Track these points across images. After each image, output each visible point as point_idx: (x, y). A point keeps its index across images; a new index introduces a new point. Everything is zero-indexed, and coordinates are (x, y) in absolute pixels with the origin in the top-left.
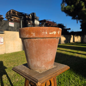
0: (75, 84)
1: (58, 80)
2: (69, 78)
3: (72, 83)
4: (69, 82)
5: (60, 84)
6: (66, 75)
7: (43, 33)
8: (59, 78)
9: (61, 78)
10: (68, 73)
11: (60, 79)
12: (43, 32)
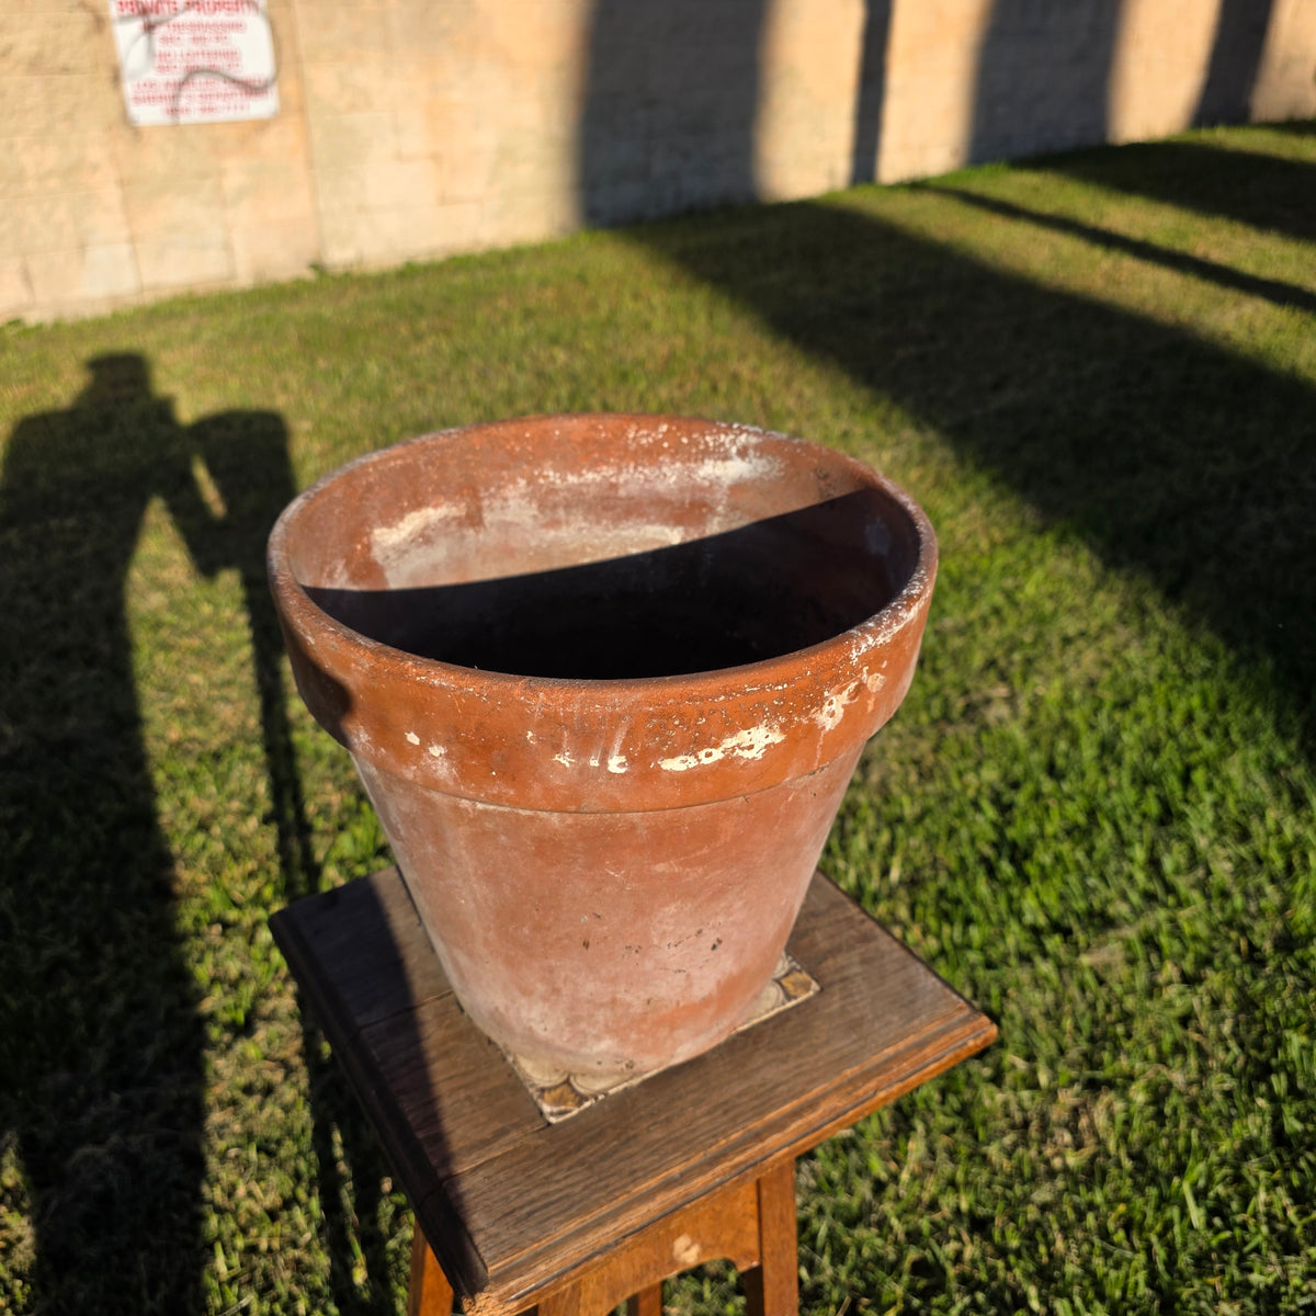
0: (1225, 895)
1: (1005, 808)
2: (1165, 804)
3: (1182, 883)
4: (1154, 864)
5: (1006, 868)
6: (1131, 757)
7: (565, 760)
8: (1028, 788)
9: (1048, 785)
10: (1190, 718)
11: (1037, 796)
12: (557, 748)
